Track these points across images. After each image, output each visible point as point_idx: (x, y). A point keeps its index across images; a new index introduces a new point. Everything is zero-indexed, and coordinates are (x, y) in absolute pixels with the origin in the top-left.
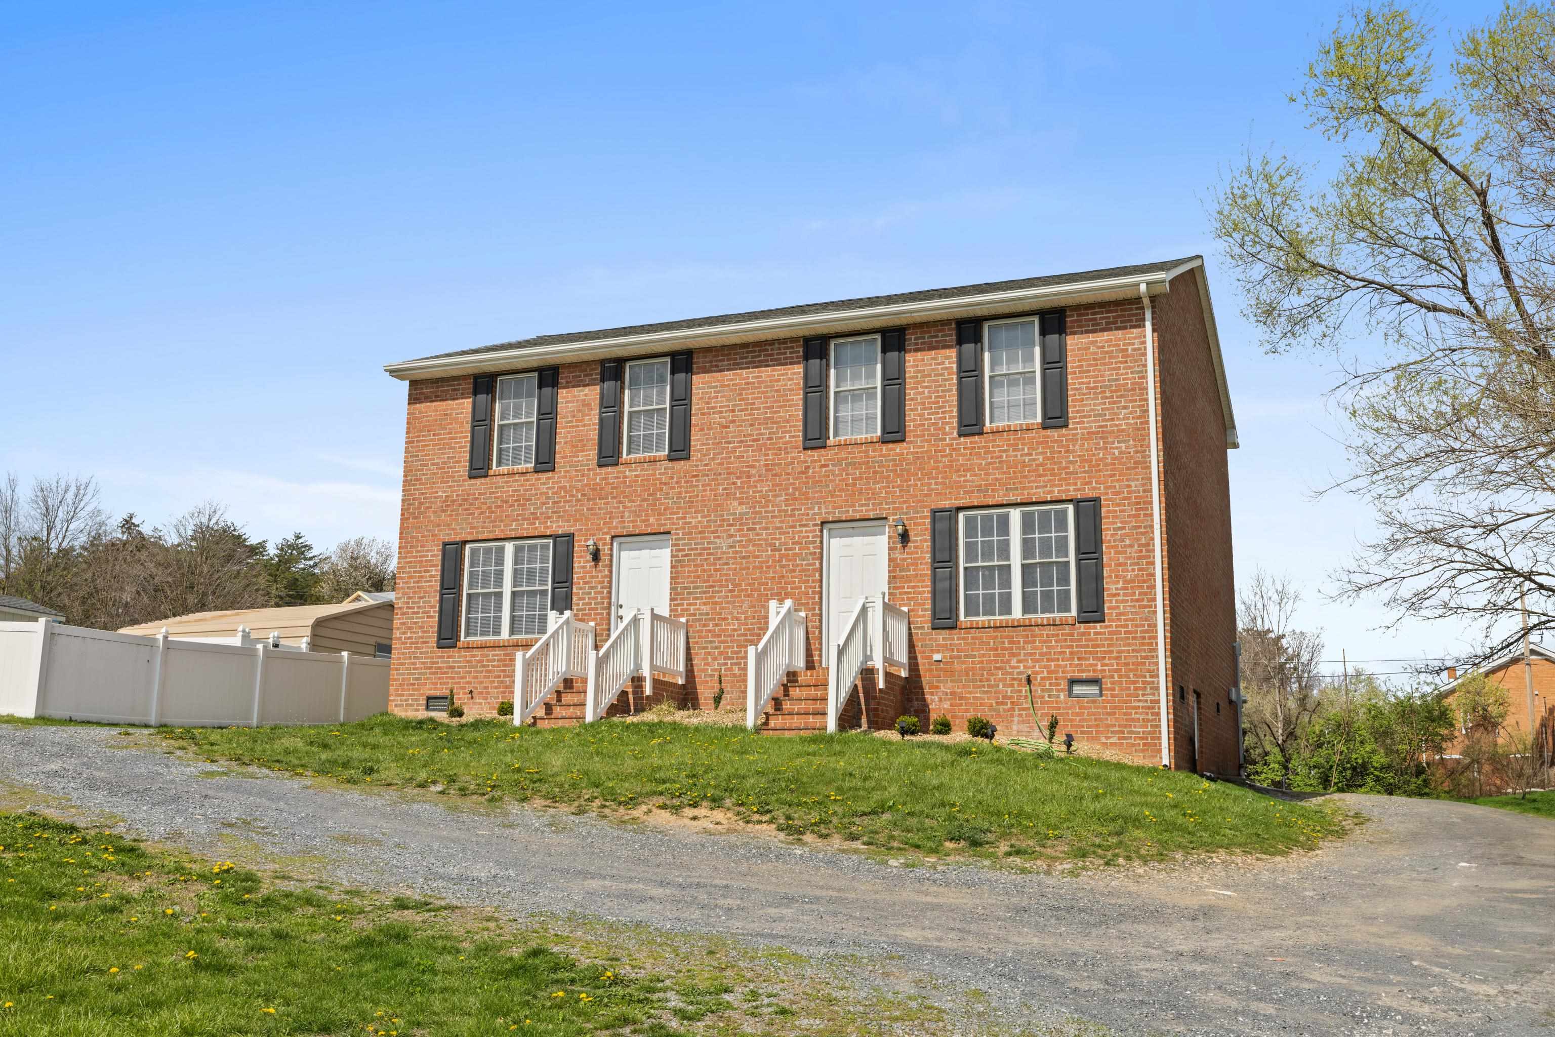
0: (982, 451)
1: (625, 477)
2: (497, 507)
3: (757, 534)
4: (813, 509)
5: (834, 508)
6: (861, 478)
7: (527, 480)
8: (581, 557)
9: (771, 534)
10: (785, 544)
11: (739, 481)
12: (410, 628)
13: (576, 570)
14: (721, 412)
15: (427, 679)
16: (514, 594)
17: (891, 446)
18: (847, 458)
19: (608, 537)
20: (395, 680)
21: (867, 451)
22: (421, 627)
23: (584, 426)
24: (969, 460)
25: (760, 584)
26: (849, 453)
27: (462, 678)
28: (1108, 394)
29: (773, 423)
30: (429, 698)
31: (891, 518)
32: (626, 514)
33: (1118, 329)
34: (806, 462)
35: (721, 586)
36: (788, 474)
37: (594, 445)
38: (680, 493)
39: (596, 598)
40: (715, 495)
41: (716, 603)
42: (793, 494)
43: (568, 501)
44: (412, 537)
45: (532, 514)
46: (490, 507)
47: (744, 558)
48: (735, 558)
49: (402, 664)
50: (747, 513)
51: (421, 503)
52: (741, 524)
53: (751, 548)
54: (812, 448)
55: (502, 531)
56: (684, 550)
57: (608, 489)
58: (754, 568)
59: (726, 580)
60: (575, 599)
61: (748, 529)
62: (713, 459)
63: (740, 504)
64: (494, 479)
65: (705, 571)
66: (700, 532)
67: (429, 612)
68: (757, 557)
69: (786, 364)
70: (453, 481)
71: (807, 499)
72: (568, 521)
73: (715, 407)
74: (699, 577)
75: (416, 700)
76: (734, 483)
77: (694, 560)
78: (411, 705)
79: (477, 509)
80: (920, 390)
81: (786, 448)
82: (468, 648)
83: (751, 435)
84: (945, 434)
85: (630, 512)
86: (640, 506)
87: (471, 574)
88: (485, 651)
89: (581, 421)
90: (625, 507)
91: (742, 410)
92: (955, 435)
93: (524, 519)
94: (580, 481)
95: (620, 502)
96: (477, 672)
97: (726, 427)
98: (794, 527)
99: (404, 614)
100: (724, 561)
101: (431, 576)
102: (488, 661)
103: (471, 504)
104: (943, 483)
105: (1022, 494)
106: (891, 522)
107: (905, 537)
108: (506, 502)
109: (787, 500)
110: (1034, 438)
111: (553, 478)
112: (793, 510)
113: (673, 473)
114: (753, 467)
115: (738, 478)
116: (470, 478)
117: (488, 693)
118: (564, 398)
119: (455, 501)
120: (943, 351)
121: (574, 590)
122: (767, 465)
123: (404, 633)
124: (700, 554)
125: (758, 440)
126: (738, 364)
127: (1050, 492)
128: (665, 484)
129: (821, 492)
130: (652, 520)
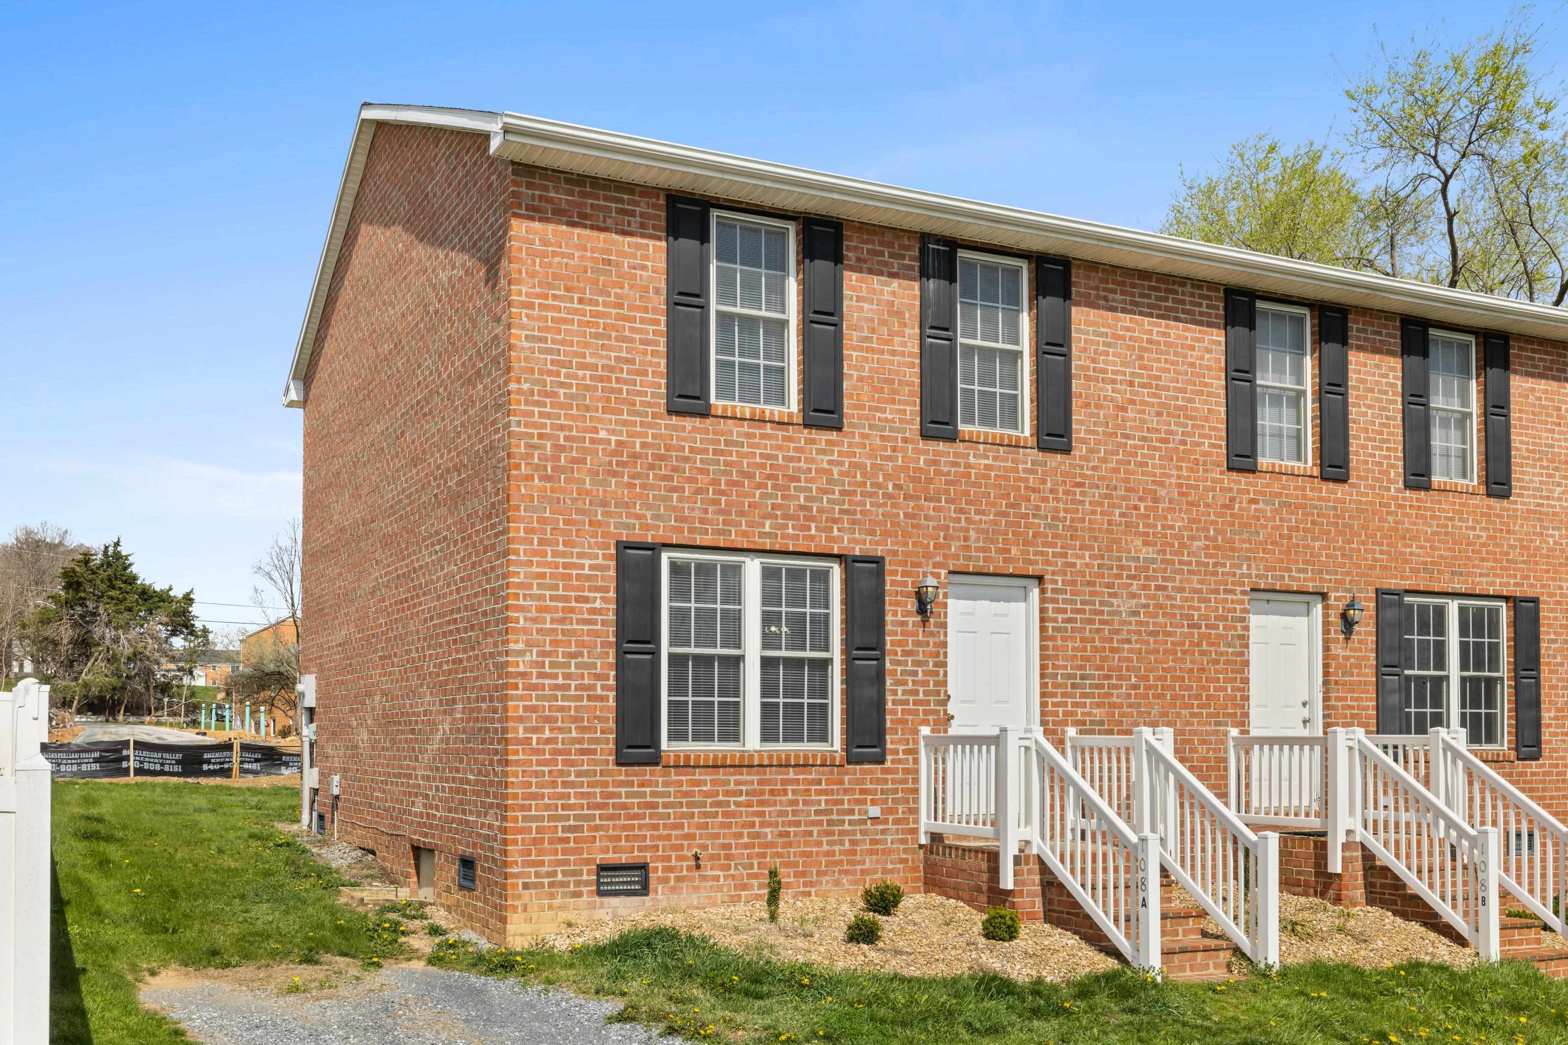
0: (1429, 513)
1: (968, 466)
2: (729, 483)
3: (1169, 598)
4: (1240, 567)
5: (1267, 569)
6: (1297, 529)
7: (789, 439)
8: (898, 603)
9: (1187, 599)
10: (1207, 618)
11: (1142, 505)
12: (548, 720)
13: (889, 627)
14: (1114, 381)
15: (597, 828)
16: (767, 664)
17: (1331, 485)
18: (1280, 494)
19: (943, 572)
20: (521, 831)
21: (1304, 489)
22: (575, 720)
23: (893, 353)
24: (1415, 524)
25: (1174, 678)
26: (1284, 488)
27: (675, 826)
28: (1545, 463)
29: (1187, 417)
30: (603, 868)
31: (1332, 595)
32: (973, 535)
33: (1554, 378)
34: (1230, 490)
35: (1120, 678)
36: (1207, 505)
37: (911, 394)
38: (1057, 510)
39: (925, 683)
40: (1110, 523)
41: (1112, 705)
42: (1216, 540)
43: (871, 495)
44: (542, 521)
45: (802, 508)
46: (715, 482)
47: (1151, 633)
48: (1139, 633)
49: (534, 796)
50: (1154, 561)
51: (558, 448)
52: (1147, 578)
53: (1160, 619)
54: (1239, 470)
55: (745, 534)
56: (1065, 611)
57: (940, 483)
58: (1166, 652)
59: (1128, 669)
60: (889, 681)
61: (1158, 588)
62: (1104, 460)
63: (1146, 543)
64: (722, 425)
65: (1095, 649)
66: (1089, 583)
67: (592, 687)
68: (1169, 634)
69: (1200, 323)
70: (632, 413)
71: (1233, 549)
72: (872, 533)
73: (1104, 371)
74: (1087, 659)
75: (574, 873)
76: (1136, 508)
77: (1082, 630)
78: (563, 884)
79: (690, 480)
80: (1363, 409)
81: (1205, 463)
82: (686, 765)
83: (1158, 431)
84: (1389, 481)
85: (978, 531)
86: (995, 523)
87: (675, 613)
88: (721, 775)
89: (888, 342)
90: (969, 521)
91: (1143, 386)
92: (1401, 485)
93: (787, 517)
94: (889, 458)
95: (961, 511)
96: (705, 815)
97: (1124, 409)
98: (1217, 592)
99: (534, 687)
100: (1124, 636)
101: (593, 611)
102: (727, 793)
103: (675, 469)
104: (1387, 553)
105: (1466, 582)
106: (1332, 602)
107: (1348, 624)
108: (751, 476)
109: (1207, 547)
110: (1477, 506)
111: (840, 444)
112: (1215, 565)
113: (1045, 473)
114: (1161, 484)
115: (1141, 499)
116: (670, 412)
117: (728, 857)
118: (853, 289)
119: (635, 456)
120: (1387, 358)
121: (888, 665)
122: (1180, 485)
123: (535, 730)
124: (1090, 621)
125: (1165, 441)
126: (1136, 304)
127: (1493, 584)
128: (1034, 490)
129: (1250, 543)
130: (1014, 551)
